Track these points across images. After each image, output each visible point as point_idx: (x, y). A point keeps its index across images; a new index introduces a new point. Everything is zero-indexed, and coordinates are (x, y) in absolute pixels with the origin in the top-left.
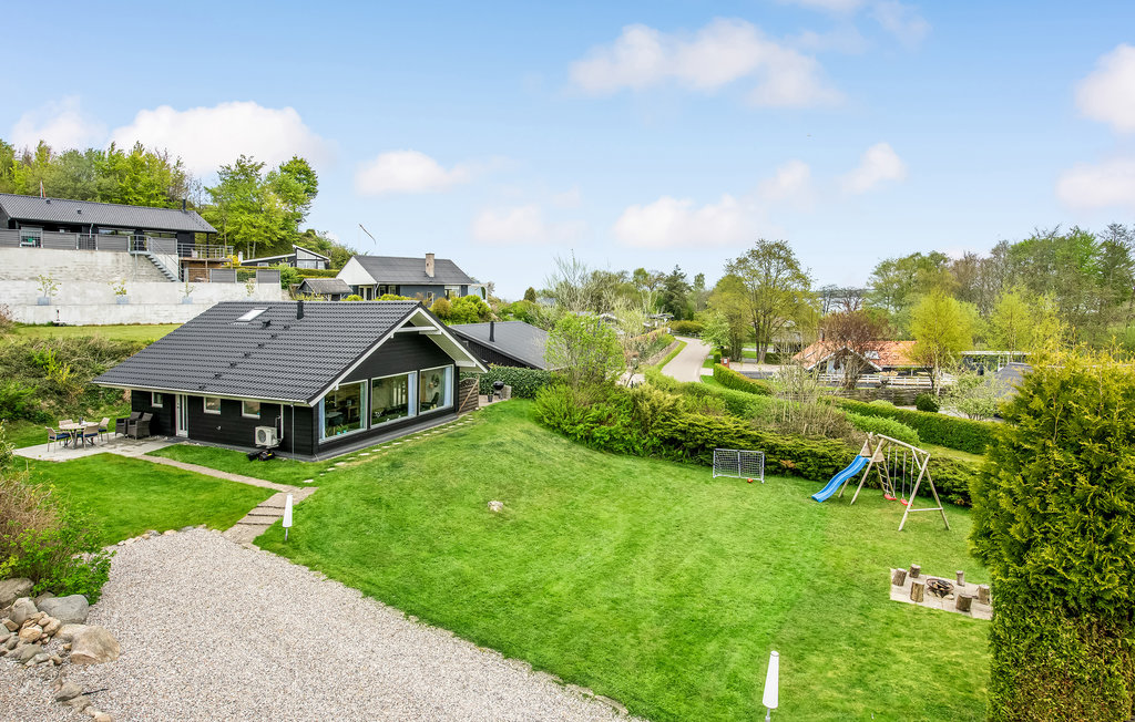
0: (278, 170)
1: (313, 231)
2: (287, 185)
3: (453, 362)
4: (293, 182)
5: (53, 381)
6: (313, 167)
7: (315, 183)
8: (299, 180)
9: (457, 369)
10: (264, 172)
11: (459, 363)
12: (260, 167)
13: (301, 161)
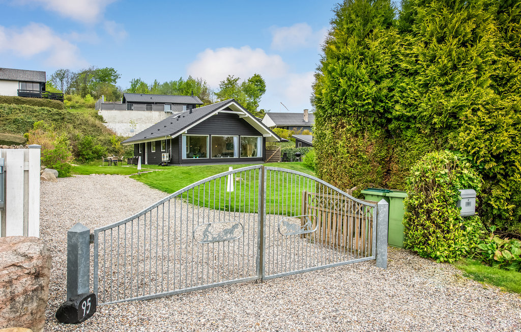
0: (247, 81)
1: (263, 110)
2: (250, 87)
3: (262, 135)
4: (253, 86)
5: (114, 148)
6: (263, 77)
7: (264, 86)
8: (257, 86)
9: (264, 139)
10: (240, 83)
11: (264, 136)
12: (237, 80)
13: (258, 76)
